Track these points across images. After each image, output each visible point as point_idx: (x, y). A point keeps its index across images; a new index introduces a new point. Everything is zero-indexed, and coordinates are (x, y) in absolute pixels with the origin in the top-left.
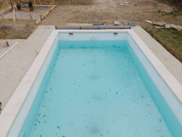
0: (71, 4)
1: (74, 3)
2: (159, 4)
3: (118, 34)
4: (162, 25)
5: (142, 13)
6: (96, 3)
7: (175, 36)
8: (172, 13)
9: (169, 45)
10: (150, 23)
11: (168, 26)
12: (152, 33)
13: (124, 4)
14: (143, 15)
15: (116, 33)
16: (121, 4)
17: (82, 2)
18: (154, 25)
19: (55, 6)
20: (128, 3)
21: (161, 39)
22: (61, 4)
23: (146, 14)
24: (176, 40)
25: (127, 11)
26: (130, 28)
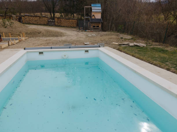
0: (43, 36)
1: (45, 35)
2: (120, 35)
3: (89, 51)
4: (126, 44)
5: (109, 39)
6: (67, 35)
7: (139, 50)
8: (132, 39)
9: (137, 55)
10: (116, 44)
11: (131, 44)
12: (120, 49)
13: (92, 35)
14: (109, 41)
15: (87, 51)
16: (89, 36)
17: (53, 34)
18: (120, 45)
19: (26, 38)
20: (95, 35)
21: (128, 52)
22: (33, 37)
23: (112, 40)
24: (141, 52)
25: (95, 39)
26: (100, 47)
